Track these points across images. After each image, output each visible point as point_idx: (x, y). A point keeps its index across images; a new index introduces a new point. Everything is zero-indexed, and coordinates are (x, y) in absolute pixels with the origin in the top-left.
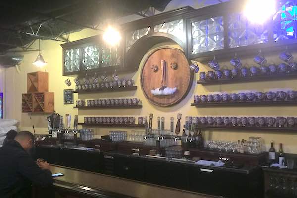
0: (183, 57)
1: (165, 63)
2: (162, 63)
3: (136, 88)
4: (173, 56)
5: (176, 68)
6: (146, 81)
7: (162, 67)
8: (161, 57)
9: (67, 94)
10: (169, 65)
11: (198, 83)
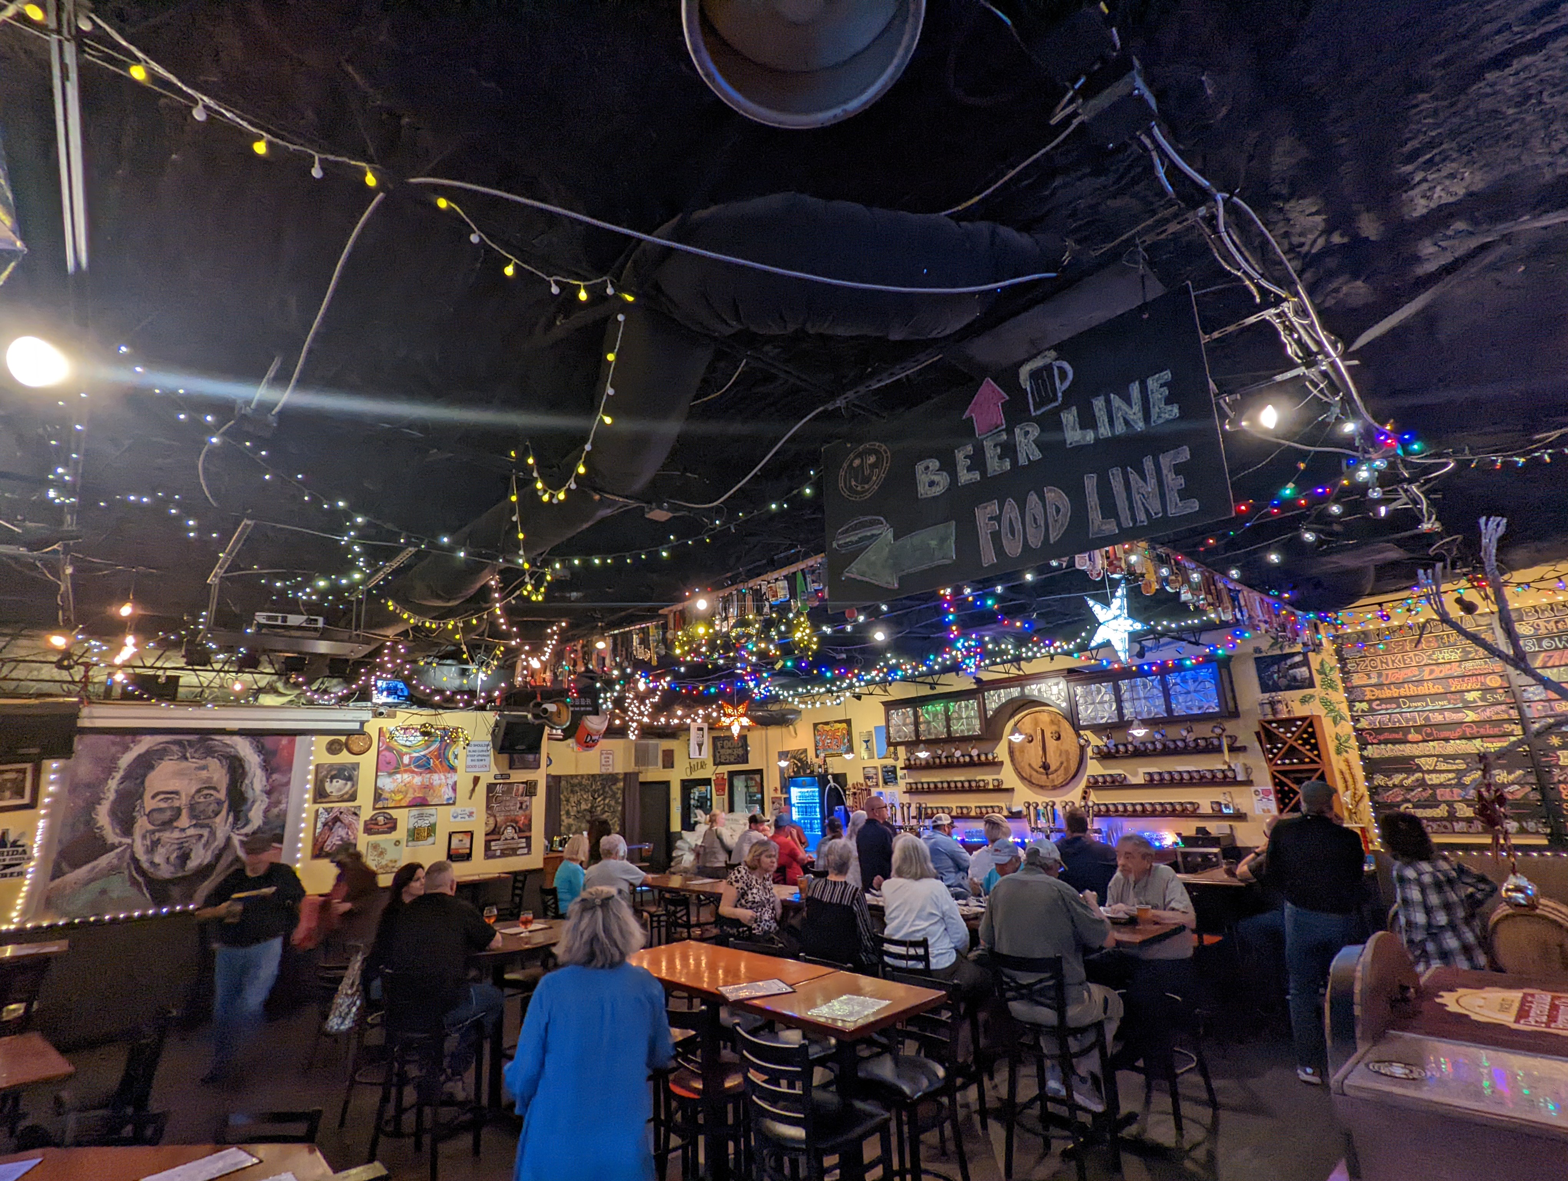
0: (1066, 726)
1: (1043, 731)
2: (1039, 732)
3: (1002, 763)
4: (1052, 722)
5: (1058, 738)
6: (1017, 754)
7: (1040, 737)
8: (1036, 723)
9: (887, 772)
10: (1048, 735)
11: (1091, 758)
